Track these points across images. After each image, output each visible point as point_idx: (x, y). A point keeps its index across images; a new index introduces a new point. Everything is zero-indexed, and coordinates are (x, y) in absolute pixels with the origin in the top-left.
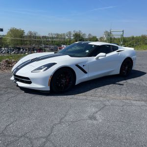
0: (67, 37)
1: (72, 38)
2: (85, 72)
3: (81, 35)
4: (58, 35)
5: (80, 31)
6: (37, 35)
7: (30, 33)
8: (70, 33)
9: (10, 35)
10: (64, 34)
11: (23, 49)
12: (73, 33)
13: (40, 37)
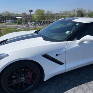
0: (72, 13)
1: (76, 13)
2: (60, 63)
3: (83, 11)
4: (66, 12)
5: (82, 8)
6: (52, 13)
7: (48, 11)
8: (74, 10)
9: (36, 13)
10: (70, 11)
11: (43, 23)
12: (77, 10)
13: (54, 14)
